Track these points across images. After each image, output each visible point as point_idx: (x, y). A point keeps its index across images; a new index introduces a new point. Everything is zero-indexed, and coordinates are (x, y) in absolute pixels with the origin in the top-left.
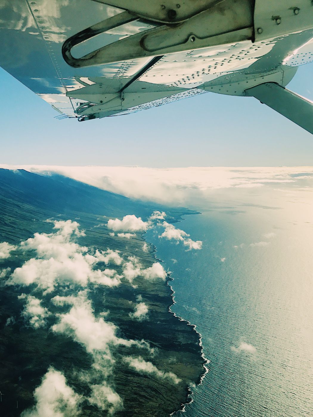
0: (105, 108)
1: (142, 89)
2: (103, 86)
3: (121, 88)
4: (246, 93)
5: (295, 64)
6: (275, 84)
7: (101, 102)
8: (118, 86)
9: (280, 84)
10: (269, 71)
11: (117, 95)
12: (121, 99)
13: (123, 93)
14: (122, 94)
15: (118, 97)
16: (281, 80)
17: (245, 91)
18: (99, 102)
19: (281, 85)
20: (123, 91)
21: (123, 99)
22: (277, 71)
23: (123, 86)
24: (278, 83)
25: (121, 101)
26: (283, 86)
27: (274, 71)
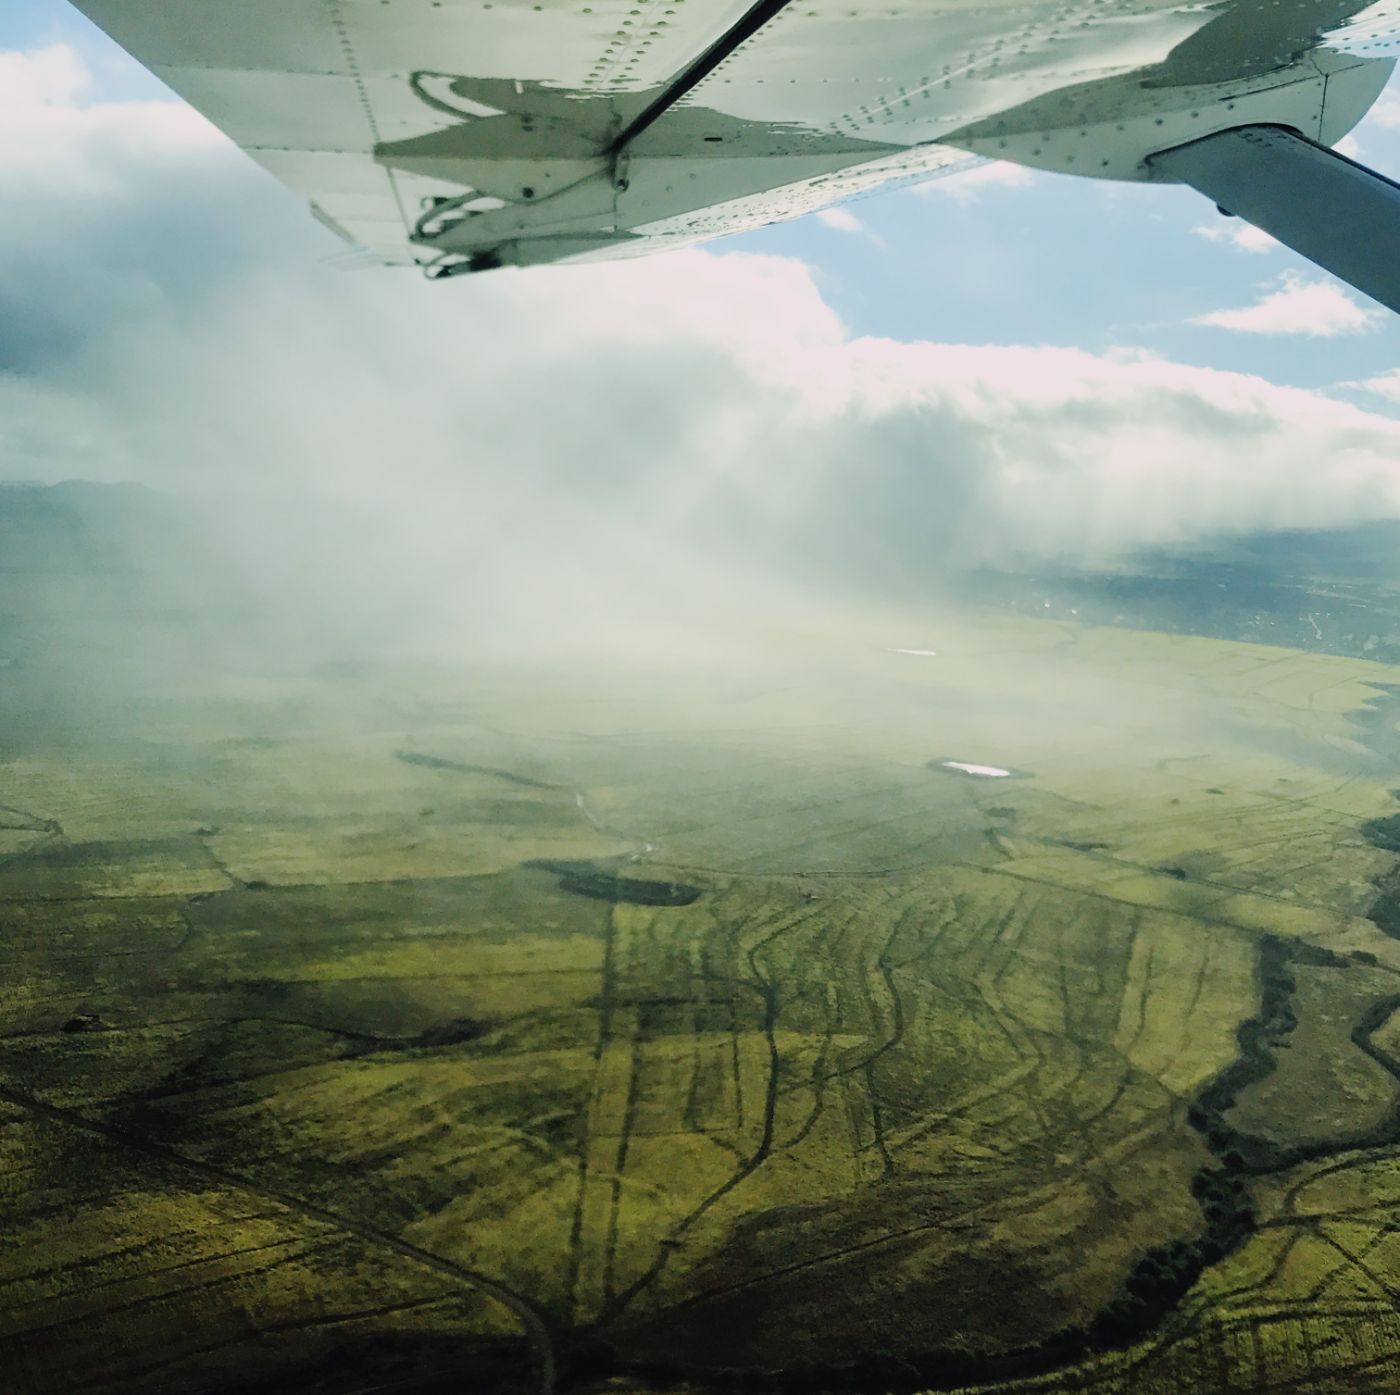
0: (542, 219)
1: (707, 139)
2: (536, 123)
3: (616, 133)
4: (1154, 166)
5: (1386, 45)
6: (1285, 134)
7: (528, 192)
8: (600, 123)
9: (1307, 134)
10: (1263, 73)
11: (595, 165)
12: (613, 183)
13: (624, 158)
14: (621, 163)
15: (599, 175)
16: (1315, 117)
17: (1153, 160)
18: (520, 195)
19: (1314, 138)
20: (625, 148)
21: (624, 184)
22: (1299, 72)
23: (625, 125)
24: (1300, 128)
25: (614, 192)
26: (1324, 142)
27: (1286, 75)
